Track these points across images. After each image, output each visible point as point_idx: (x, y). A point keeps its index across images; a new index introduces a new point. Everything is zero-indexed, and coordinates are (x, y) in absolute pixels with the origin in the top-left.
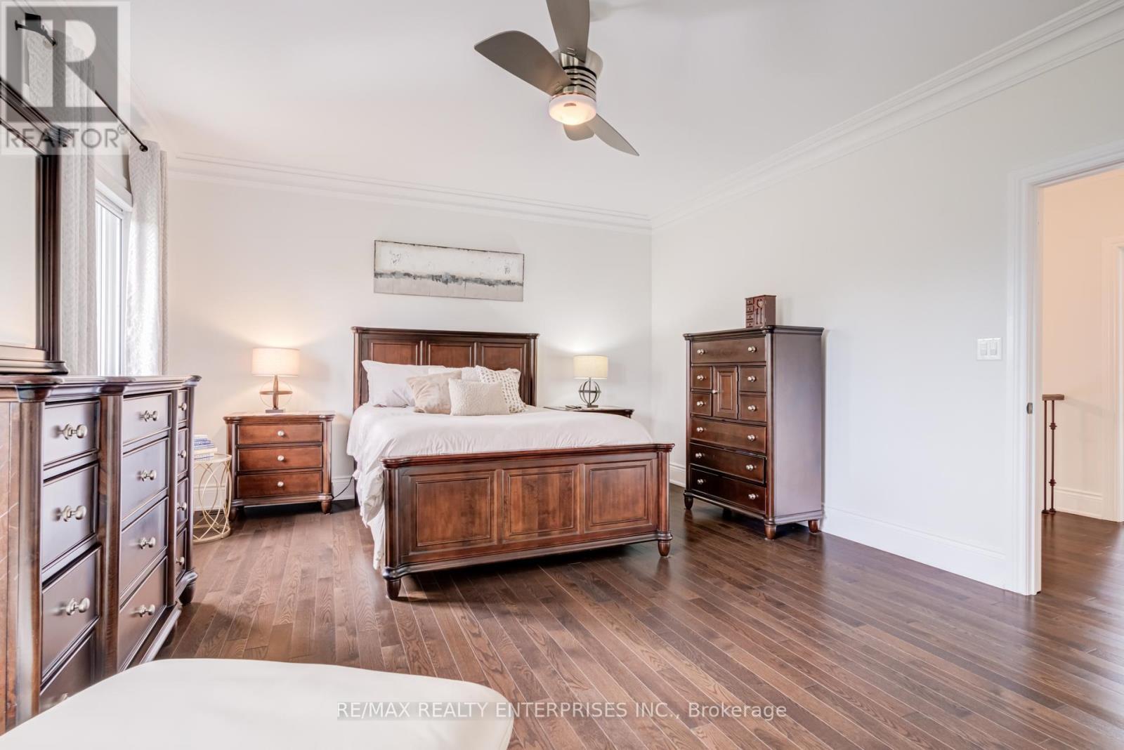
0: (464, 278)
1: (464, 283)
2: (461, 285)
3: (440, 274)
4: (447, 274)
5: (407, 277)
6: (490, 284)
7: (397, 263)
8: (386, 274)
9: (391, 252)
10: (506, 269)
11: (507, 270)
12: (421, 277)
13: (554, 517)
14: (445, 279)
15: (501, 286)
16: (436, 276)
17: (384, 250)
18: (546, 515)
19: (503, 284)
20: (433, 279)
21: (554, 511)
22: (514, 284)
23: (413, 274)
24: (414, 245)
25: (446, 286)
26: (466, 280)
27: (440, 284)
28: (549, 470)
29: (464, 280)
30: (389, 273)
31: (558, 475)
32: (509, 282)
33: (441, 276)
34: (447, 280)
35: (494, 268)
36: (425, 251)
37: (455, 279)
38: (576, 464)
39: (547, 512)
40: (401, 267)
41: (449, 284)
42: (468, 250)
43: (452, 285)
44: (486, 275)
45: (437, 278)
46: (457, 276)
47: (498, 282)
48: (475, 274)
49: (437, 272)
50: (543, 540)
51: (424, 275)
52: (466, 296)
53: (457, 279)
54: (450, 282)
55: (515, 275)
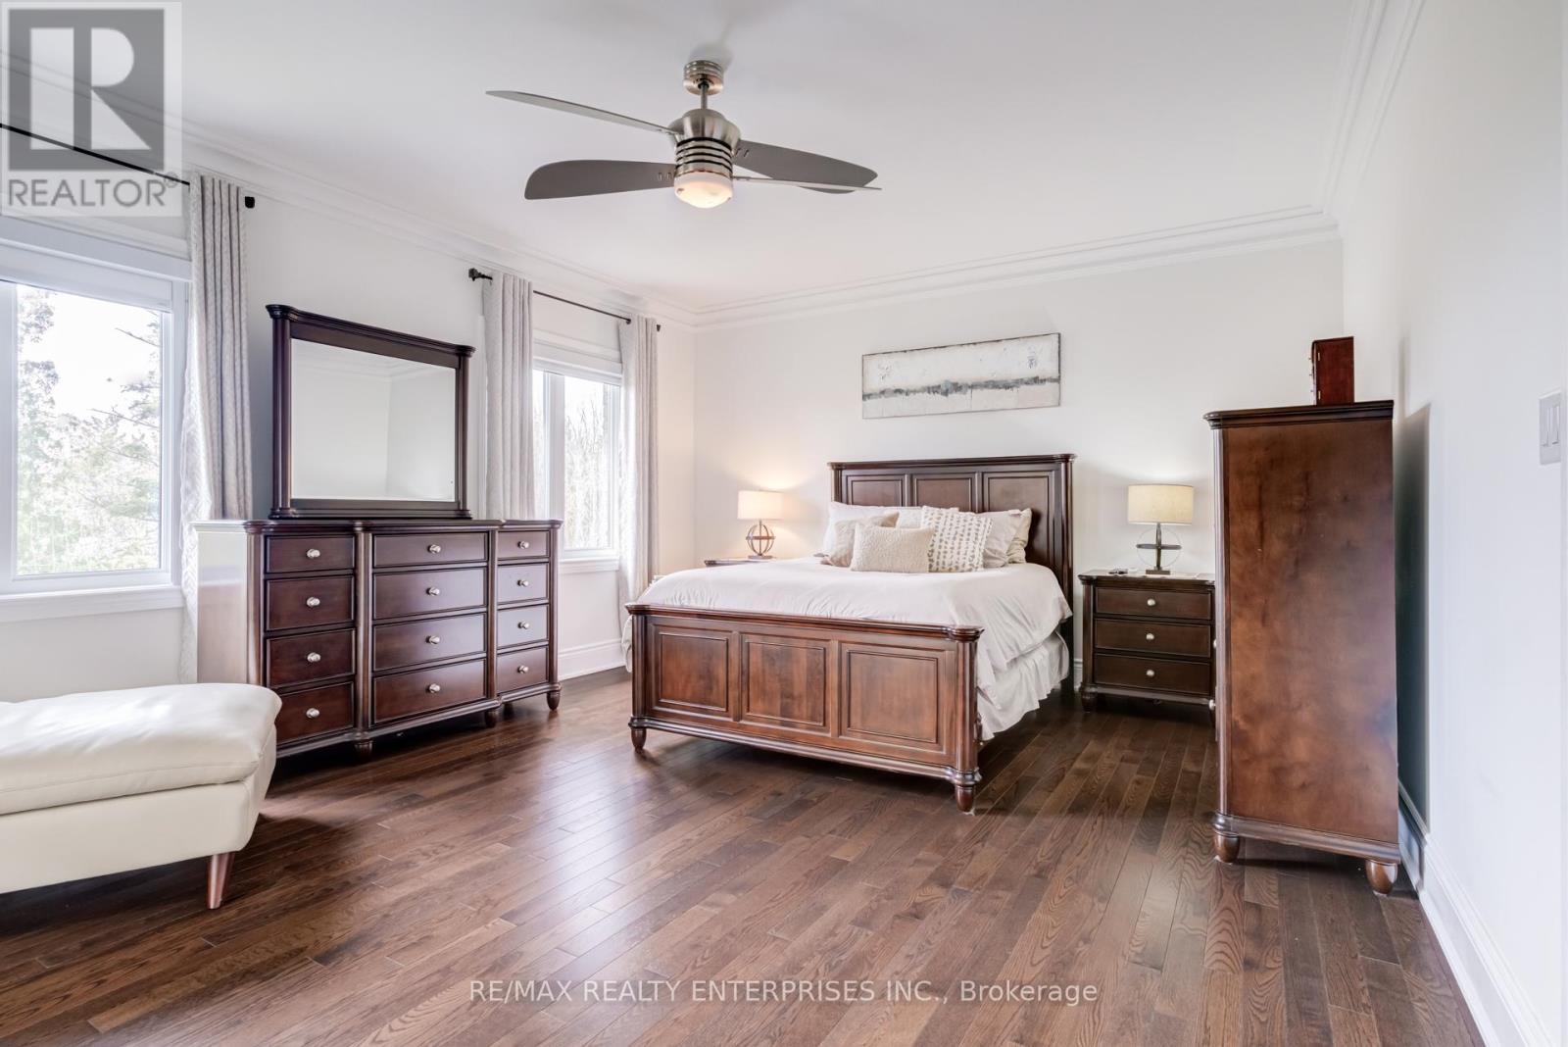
0: (970, 384)
1: (969, 391)
2: (965, 394)
3: (937, 384)
4: (946, 381)
5: (898, 394)
6: (1007, 386)
7: (886, 378)
8: (876, 394)
9: (879, 366)
10: (1031, 360)
11: (1032, 362)
12: (915, 392)
13: (799, 706)
14: (944, 389)
15: (1024, 388)
16: (933, 387)
17: (873, 365)
18: (789, 700)
19: (1027, 383)
20: (929, 392)
21: (800, 696)
22: (1043, 381)
23: (905, 389)
24: (905, 351)
25: (945, 398)
26: (972, 387)
27: (938, 397)
28: (795, 642)
29: (970, 387)
30: (878, 392)
31: (804, 650)
32: (1036, 380)
33: (939, 387)
34: (947, 390)
35: (1011, 362)
36: (919, 357)
37: (957, 387)
38: (828, 640)
39: (791, 696)
40: (890, 383)
41: (949, 395)
42: (975, 344)
43: (955, 396)
44: (1000, 375)
45: (933, 390)
46: (960, 383)
47: (1018, 383)
48: (986, 375)
49: (933, 382)
50: (785, 731)
51: (918, 389)
52: (973, 409)
53: (961, 387)
54: (951, 393)
55: (1047, 368)
